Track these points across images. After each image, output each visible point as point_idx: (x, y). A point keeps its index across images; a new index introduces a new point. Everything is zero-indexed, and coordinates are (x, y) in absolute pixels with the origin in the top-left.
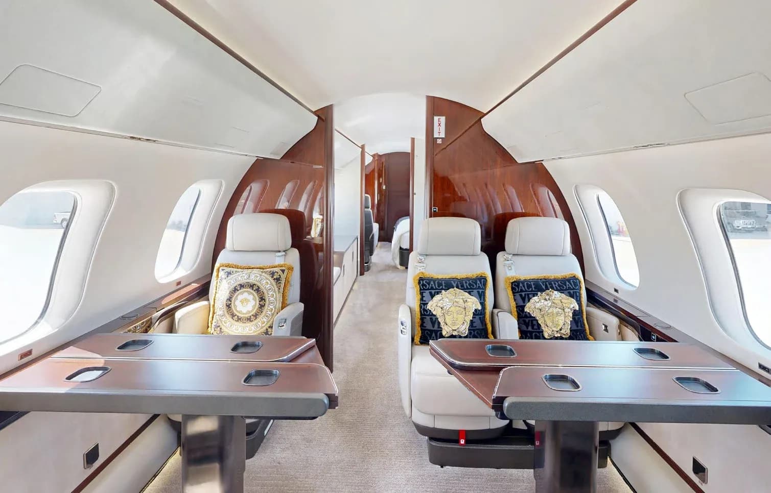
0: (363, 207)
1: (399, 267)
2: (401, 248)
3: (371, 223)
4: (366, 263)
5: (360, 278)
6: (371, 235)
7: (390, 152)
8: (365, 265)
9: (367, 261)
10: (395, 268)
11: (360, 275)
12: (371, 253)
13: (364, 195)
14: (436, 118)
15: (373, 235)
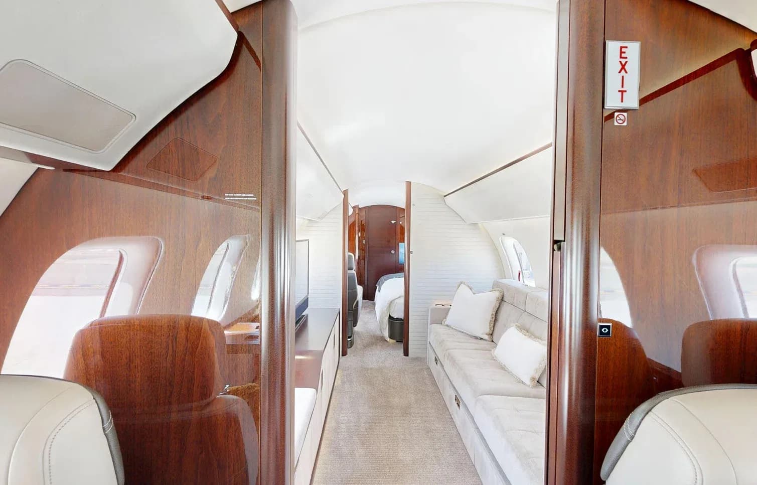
0: (346, 268)
1: (389, 340)
2: (390, 317)
3: (355, 286)
4: (349, 337)
5: (343, 359)
6: (356, 301)
7: (370, 205)
8: (349, 339)
9: (350, 335)
10: (382, 339)
11: (342, 356)
12: (355, 324)
13: (347, 253)
14: (613, 47)
15: (357, 302)
